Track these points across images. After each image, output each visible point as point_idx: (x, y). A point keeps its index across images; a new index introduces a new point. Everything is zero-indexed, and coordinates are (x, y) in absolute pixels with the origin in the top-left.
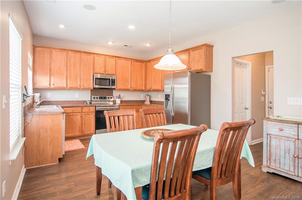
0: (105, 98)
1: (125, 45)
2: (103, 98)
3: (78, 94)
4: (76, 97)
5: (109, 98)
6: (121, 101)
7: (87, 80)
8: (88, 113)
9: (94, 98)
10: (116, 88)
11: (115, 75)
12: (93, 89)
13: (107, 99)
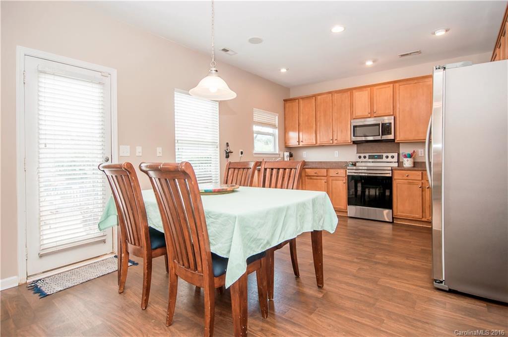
0: (380, 157)
1: (402, 56)
2: (376, 157)
3: (337, 152)
4: (335, 156)
5: (387, 157)
6: (415, 163)
7: (342, 131)
8: (336, 178)
9: (360, 157)
10: (393, 138)
11: (393, 115)
12: (352, 143)
13: (384, 159)
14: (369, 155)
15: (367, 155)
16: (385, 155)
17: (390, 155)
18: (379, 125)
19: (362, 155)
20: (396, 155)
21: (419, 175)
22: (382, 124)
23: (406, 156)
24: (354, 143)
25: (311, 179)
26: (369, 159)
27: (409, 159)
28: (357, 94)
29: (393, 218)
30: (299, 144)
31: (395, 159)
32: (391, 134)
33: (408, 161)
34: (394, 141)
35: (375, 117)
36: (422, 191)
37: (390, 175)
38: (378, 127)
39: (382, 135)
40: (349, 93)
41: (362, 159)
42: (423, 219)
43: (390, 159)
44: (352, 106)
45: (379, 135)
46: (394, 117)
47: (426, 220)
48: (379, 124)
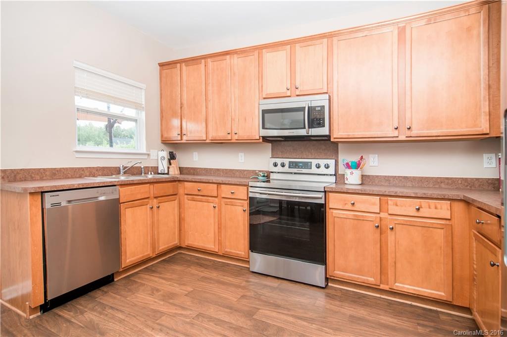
0: (307, 166)
2: (301, 165)
3: (243, 154)
6: (363, 178)
7: (245, 120)
9: (275, 165)
10: (327, 133)
11: (327, 93)
12: (261, 140)
13: (314, 170)
14: (290, 162)
15: (287, 161)
16: (314, 162)
17: (323, 162)
18: (303, 109)
19: (279, 161)
20: (332, 162)
21: (374, 204)
22: (309, 107)
23: (348, 166)
24: (266, 139)
25: (193, 200)
26: (289, 167)
27: (354, 171)
28: (268, 56)
29: (327, 279)
30: (181, 140)
31: (331, 170)
32: (324, 126)
33: (352, 173)
34: (329, 140)
35: (297, 95)
36: (381, 234)
37: (322, 201)
38: (303, 113)
39: (309, 128)
40: (256, 53)
41: (279, 168)
42: (382, 287)
43: (322, 170)
44: (260, 77)
45: (305, 128)
46: (330, 96)
47: (388, 289)
48: (305, 107)
